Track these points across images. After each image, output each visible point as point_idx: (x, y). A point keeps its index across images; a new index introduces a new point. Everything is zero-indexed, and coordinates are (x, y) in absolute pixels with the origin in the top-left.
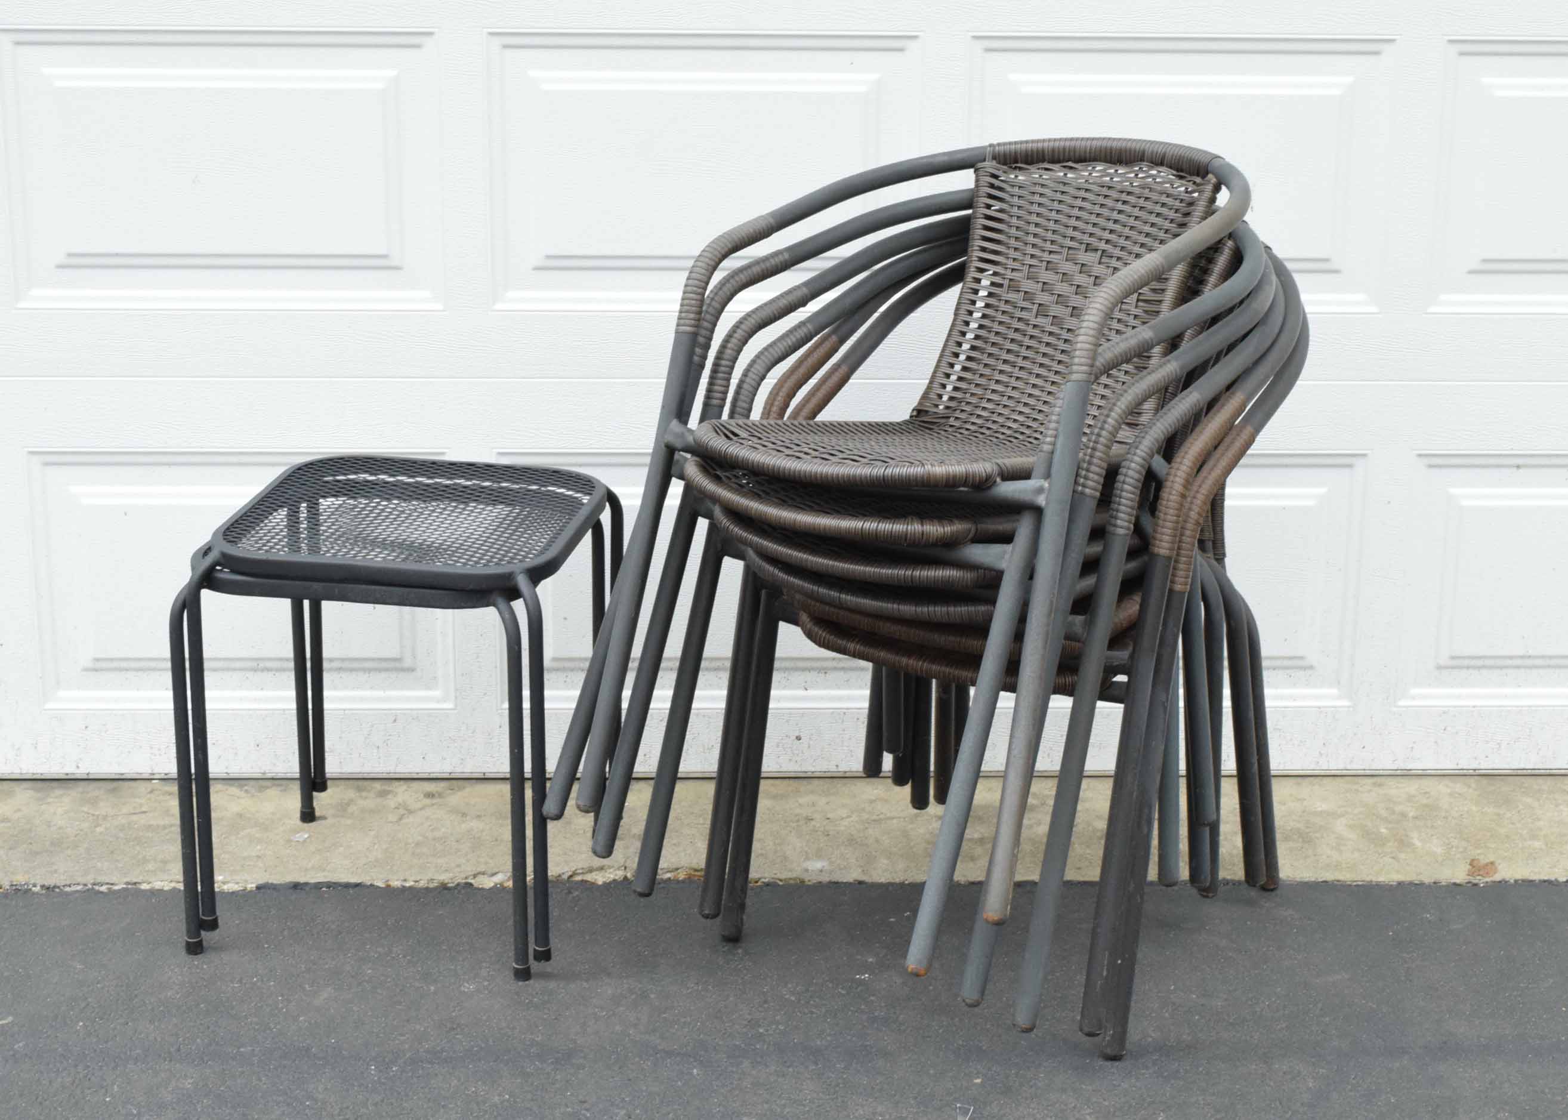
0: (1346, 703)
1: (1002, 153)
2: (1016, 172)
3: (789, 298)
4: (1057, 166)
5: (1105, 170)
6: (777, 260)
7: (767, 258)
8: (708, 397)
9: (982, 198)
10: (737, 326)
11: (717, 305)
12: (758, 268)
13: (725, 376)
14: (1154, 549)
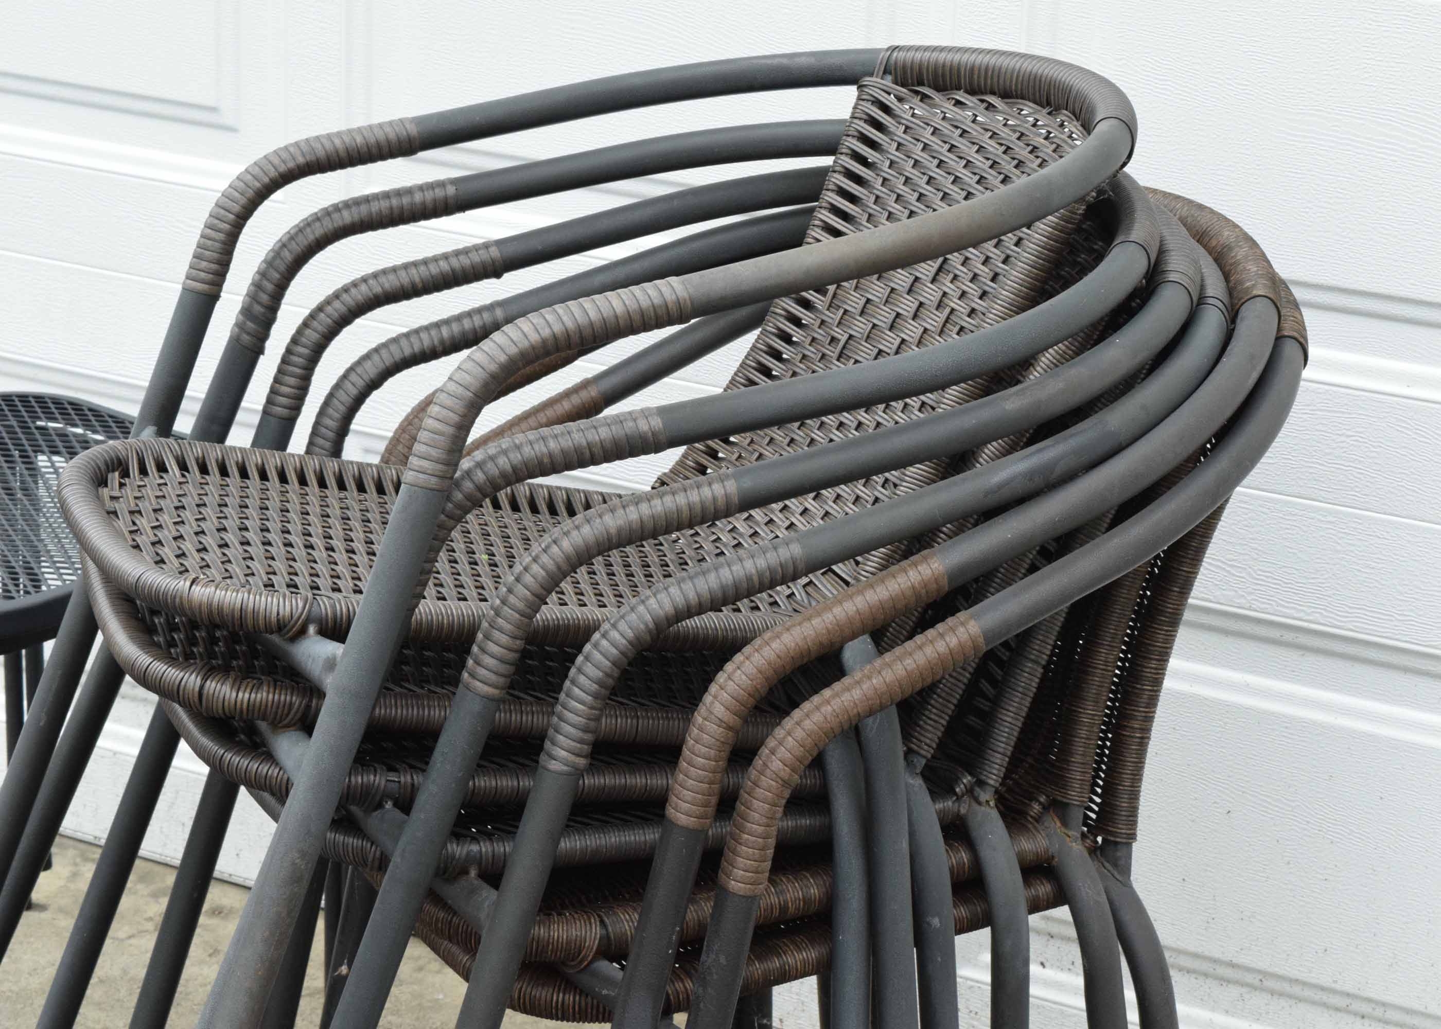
1: (900, 64)
2: (916, 100)
3: (455, 263)
4: (974, 99)
5: (1026, 116)
6: (429, 196)
7: (409, 191)
8: (269, 401)
9: (849, 139)
10: (336, 295)
11: (288, 256)
12: (384, 204)
13: (298, 371)
14: (670, 812)
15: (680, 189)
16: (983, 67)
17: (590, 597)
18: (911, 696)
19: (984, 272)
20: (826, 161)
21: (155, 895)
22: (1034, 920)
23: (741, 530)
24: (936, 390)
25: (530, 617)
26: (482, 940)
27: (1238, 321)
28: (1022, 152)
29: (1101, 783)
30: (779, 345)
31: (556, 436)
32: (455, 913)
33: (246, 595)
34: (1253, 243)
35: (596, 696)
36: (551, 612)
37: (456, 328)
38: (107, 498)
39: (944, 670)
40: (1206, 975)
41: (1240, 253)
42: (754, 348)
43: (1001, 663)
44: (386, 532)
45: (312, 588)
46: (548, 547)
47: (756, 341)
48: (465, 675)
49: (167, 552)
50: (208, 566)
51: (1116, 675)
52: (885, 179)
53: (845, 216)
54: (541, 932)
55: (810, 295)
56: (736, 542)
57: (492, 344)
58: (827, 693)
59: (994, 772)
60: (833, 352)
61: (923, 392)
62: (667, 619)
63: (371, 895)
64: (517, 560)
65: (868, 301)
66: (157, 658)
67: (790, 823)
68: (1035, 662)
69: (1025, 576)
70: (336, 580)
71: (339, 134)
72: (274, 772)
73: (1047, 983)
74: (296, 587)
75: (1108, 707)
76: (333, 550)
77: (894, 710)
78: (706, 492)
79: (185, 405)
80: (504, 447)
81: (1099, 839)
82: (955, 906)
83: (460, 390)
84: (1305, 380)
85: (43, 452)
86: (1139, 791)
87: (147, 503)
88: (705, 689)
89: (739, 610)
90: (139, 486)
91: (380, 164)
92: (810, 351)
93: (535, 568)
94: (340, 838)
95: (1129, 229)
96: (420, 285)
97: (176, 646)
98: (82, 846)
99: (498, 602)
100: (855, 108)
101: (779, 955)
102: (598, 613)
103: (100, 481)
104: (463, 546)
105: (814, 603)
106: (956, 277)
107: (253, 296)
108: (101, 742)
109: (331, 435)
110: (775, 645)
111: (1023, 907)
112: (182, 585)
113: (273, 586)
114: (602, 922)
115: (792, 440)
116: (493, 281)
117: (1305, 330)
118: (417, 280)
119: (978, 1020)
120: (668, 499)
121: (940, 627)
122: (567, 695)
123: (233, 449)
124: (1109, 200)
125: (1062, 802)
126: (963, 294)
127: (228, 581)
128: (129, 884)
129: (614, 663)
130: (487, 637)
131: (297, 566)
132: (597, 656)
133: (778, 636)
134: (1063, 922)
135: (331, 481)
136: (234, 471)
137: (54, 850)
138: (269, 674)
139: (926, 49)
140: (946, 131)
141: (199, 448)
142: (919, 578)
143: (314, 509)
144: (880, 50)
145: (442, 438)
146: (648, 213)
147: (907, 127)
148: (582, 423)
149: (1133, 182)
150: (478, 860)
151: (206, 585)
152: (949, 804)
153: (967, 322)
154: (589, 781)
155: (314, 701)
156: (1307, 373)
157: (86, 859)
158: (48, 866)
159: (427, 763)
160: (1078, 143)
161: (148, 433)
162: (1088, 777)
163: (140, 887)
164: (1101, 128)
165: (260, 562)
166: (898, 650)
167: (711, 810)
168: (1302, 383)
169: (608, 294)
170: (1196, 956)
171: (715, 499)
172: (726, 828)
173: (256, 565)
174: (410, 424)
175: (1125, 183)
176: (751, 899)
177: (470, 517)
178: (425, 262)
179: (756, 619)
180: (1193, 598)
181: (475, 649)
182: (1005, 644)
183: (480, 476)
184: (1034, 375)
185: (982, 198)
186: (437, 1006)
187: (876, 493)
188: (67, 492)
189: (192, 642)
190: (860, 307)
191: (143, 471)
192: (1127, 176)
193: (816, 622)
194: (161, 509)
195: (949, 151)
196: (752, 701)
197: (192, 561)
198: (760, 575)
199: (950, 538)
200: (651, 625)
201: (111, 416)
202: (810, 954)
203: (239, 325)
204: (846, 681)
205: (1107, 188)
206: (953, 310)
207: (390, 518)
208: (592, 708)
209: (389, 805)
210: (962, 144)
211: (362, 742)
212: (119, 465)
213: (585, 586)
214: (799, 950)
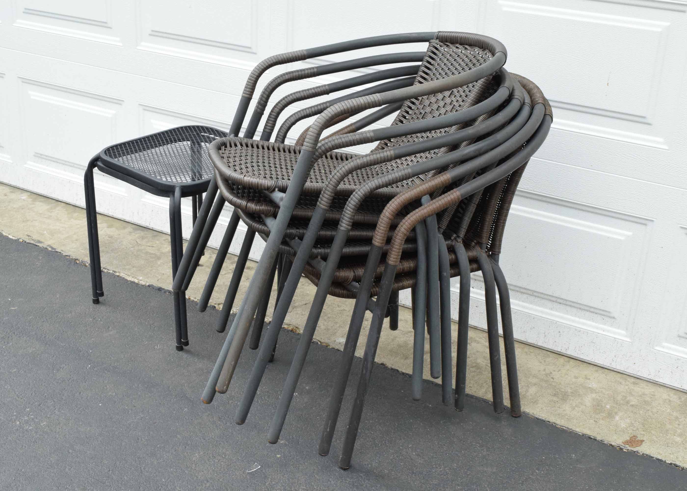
0: (628, 340)
1: (441, 36)
2: (445, 46)
3: (316, 90)
4: (461, 46)
5: (476, 51)
6: (309, 71)
7: (304, 70)
8: (265, 128)
9: (426, 57)
10: (284, 99)
11: (271, 88)
12: (297, 74)
13: (273, 120)
14: (373, 242)
15: (377, 71)
16: (464, 38)
17: (352, 183)
18: (440, 212)
19: (463, 94)
20: (419, 63)
21: (232, 263)
22: (472, 274)
23: (394, 165)
24: (449, 127)
25: (336, 188)
26: (322, 275)
27: (534, 110)
28: (475, 61)
29: (491, 237)
30: (405, 114)
31: (344, 137)
32: (314, 268)
33: (259, 180)
34: (538, 88)
35: (353, 209)
36: (341, 186)
37: (316, 108)
38: (221, 153)
39: (450, 204)
40: (517, 291)
41: (535, 91)
42: (398, 115)
43: (465, 204)
44: (297, 164)
45: (277, 178)
46: (341, 168)
47: (399, 113)
48: (318, 203)
49: (237, 168)
50: (248, 172)
51: (497, 208)
52: (436, 69)
53: (425, 79)
54: (337, 274)
55: (413, 100)
56: (392, 169)
57: (327, 112)
58: (417, 210)
59: (462, 233)
60: (420, 117)
61: (445, 127)
62: (374, 188)
63: (291, 263)
64: (332, 172)
65: (431, 102)
66: (235, 197)
67: (406, 246)
68: (475, 204)
69: (472, 179)
70: (283, 176)
71: (285, 54)
72: (266, 228)
73: (474, 293)
74: (272, 178)
75: (494, 217)
76: (282, 168)
77: (435, 216)
78: (385, 154)
79: (241, 130)
80: (330, 140)
81: (490, 253)
82: (450, 270)
83: (318, 124)
84: (552, 128)
85: (203, 142)
86: (502, 240)
87: (232, 155)
88: (384, 209)
89: (393, 187)
90: (230, 150)
91: (296, 62)
92: (414, 116)
93: (338, 174)
94: (283, 247)
95: (504, 83)
96: (306, 96)
97: (239, 194)
98: (213, 250)
99: (327, 183)
100: (428, 48)
101: (402, 282)
102: (354, 187)
103: (219, 149)
104: (317, 168)
105: (414, 186)
106: (455, 96)
107: (261, 99)
108: (218, 222)
109: (281, 137)
110: (403, 197)
111: (469, 271)
112: (241, 177)
113: (266, 177)
114: (354, 272)
115: (409, 141)
116: (327, 95)
117: (552, 112)
118: (306, 95)
119: (455, 302)
120: (375, 156)
121: (449, 193)
122: (346, 209)
123: (255, 141)
124: (499, 75)
125: (481, 243)
126: (457, 101)
127: (254, 176)
128: (225, 260)
129: (359, 201)
130: (324, 192)
131: (273, 172)
132: (354, 198)
133: (404, 194)
134: (480, 277)
135: (282, 150)
136: (255, 147)
137: (205, 250)
138: (265, 202)
139: (448, 32)
140: (453, 55)
141: (246, 140)
142: (443, 179)
143: (277, 157)
144: (435, 32)
145: (313, 137)
146: (370, 77)
147: (443, 54)
148: (351, 134)
149: (506, 70)
150: (320, 254)
151: (248, 177)
152: (449, 242)
153: (458, 108)
154: (352, 233)
155: (277, 210)
156: (552, 125)
157: (214, 253)
158: (204, 255)
159: (307, 227)
160: (491, 59)
161: (232, 136)
162: (488, 236)
163: (228, 261)
164: (497, 55)
165: (262, 171)
166: (437, 199)
167: (385, 242)
168: (551, 129)
169: (359, 98)
170: (515, 286)
171: (388, 156)
172: (388, 247)
173: (261, 172)
174: (303, 135)
175: (503, 71)
176: (395, 266)
177: (319, 160)
178: (308, 90)
179: (398, 190)
180: (519, 188)
181: (321, 196)
182: (466, 198)
183: (323, 148)
184: (477, 123)
185: (463, 74)
186: (308, 295)
187: (432, 156)
188: (210, 151)
189: (244, 192)
190: (428, 104)
191: (231, 146)
192: (504, 69)
193: (415, 190)
194: (236, 157)
195: (454, 61)
196: (397, 212)
197: (244, 170)
198: (400, 177)
199: (452, 168)
200: (369, 190)
201: (221, 132)
202: (410, 282)
203: (257, 107)
204: (422, 207)
205: (498, 72)
206: (454, 105)
207: (298, 160)
208: (353, 213)
209: (297, 238)
210: (458, 59)
211: (290, 221)
212: (224, 144)
213: (351, 180)
214: (408, 281)
